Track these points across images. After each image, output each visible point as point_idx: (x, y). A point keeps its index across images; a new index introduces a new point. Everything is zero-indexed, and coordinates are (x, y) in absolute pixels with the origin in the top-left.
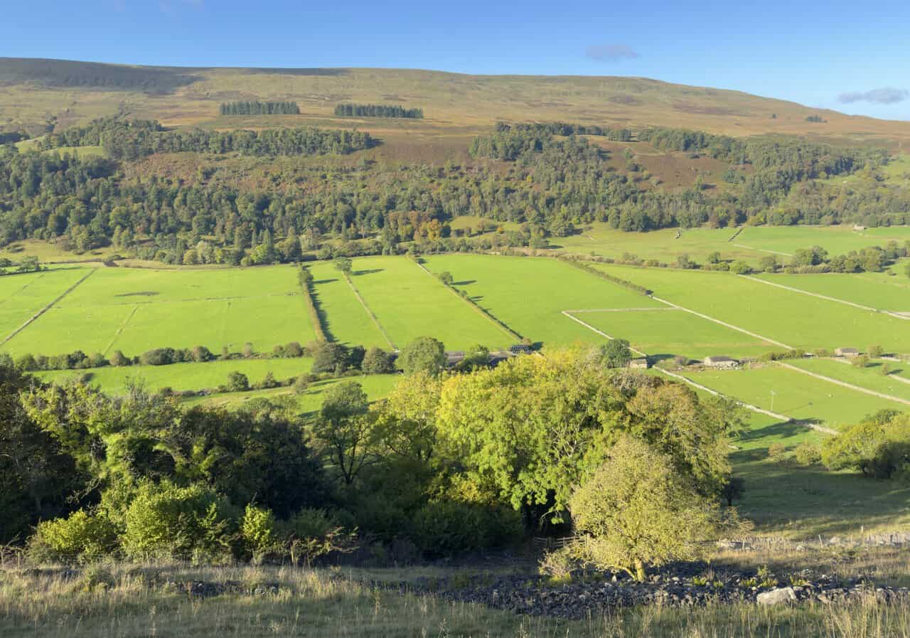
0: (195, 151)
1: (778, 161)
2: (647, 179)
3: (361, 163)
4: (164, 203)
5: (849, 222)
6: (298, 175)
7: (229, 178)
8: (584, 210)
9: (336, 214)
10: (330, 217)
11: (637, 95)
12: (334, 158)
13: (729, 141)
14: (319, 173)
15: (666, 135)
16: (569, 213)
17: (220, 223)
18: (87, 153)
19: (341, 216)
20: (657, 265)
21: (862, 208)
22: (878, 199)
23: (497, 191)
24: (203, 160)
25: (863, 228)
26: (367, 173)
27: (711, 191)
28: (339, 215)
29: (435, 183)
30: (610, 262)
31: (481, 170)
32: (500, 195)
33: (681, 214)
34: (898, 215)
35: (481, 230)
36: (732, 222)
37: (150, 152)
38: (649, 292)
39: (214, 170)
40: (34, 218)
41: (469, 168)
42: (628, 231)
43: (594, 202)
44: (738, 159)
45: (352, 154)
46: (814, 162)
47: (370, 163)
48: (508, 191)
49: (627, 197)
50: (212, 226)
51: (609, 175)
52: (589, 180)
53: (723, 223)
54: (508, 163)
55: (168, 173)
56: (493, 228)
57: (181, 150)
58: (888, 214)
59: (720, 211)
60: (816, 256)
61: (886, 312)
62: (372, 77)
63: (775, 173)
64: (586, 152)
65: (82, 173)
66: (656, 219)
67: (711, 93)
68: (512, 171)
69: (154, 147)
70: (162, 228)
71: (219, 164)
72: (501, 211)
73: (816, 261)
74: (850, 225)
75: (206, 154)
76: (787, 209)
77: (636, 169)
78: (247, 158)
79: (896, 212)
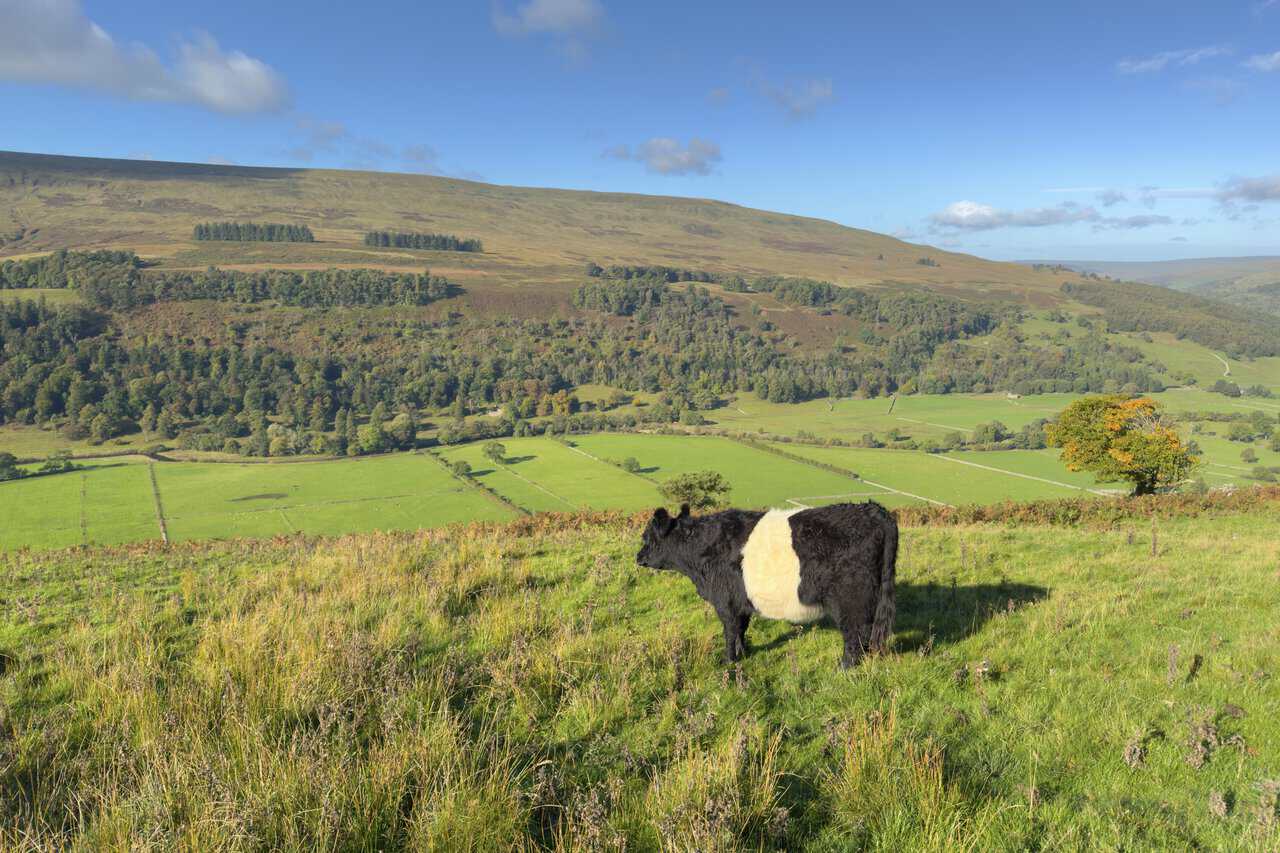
0: (215, 298)
1: (917, 320)
2: (783, 339)
3: (444, 315)
4: (196, 372)
5: (1001, 389)
6: (364, 333)
7: (272, 337)
8: (726, 377)
9: (433, 385)
10: (426, 389)
11: (715, 224)
12: (406, 311)
13: (859, 294)
14: (392, 330)
15: (791, 288)
16: (709, 381)
17: (283, 398)
18: (62, 300)
19: (440, 387)
20: (840, 444)
21: (1013, 374)
22: (1025, 362)
23: (621, 353)
24: (230, 311)
25: (1016, 396)
26: (455, 330)
27: (853, 354)
28: (437, 387)
29: (542, 343)
30: (787, 440)
31: (593, 326)
32: (625, 358)
33: (830, 383)
34: (1049, 382)
35: (614, 402)
36: (883, 390)
37: (151, 299)
38: (857, 476)
39: (247, 326)
40: (15, 395)
41: (579, 324)
42: (778, 402)
43: (734, 368)
44: (874, 317)
45: (429, 306)
46: (953, 320)
47: (455, 317)
48: (634, 354)
49: (769, 362)
50: (272, 403)
51: (742, 334)
52: (725, 342)
53: (874, 392)
54: (624, 318)
55: (185, 329)
56: (627, 400)
57: (195, 298)
58: (1038, 381)
59: (870, 376)
60: (997, 432)
61: (1090, 490)
62: (374, 185)
63: (918, 335)
64: (712, 306)
65: (64, 330)
66: (805, 388)
67: (797, 222)
68: (630, 328)
69: (157, 293)
70: (205, 406)
71: (254, 317)
72: (630, 378)
73: (998, 437)
74: (1003, 394)
75: (230, 303)
76: (939, 376)
77: (768, 327)
78: (292, 310)
79: (1046, 378)
